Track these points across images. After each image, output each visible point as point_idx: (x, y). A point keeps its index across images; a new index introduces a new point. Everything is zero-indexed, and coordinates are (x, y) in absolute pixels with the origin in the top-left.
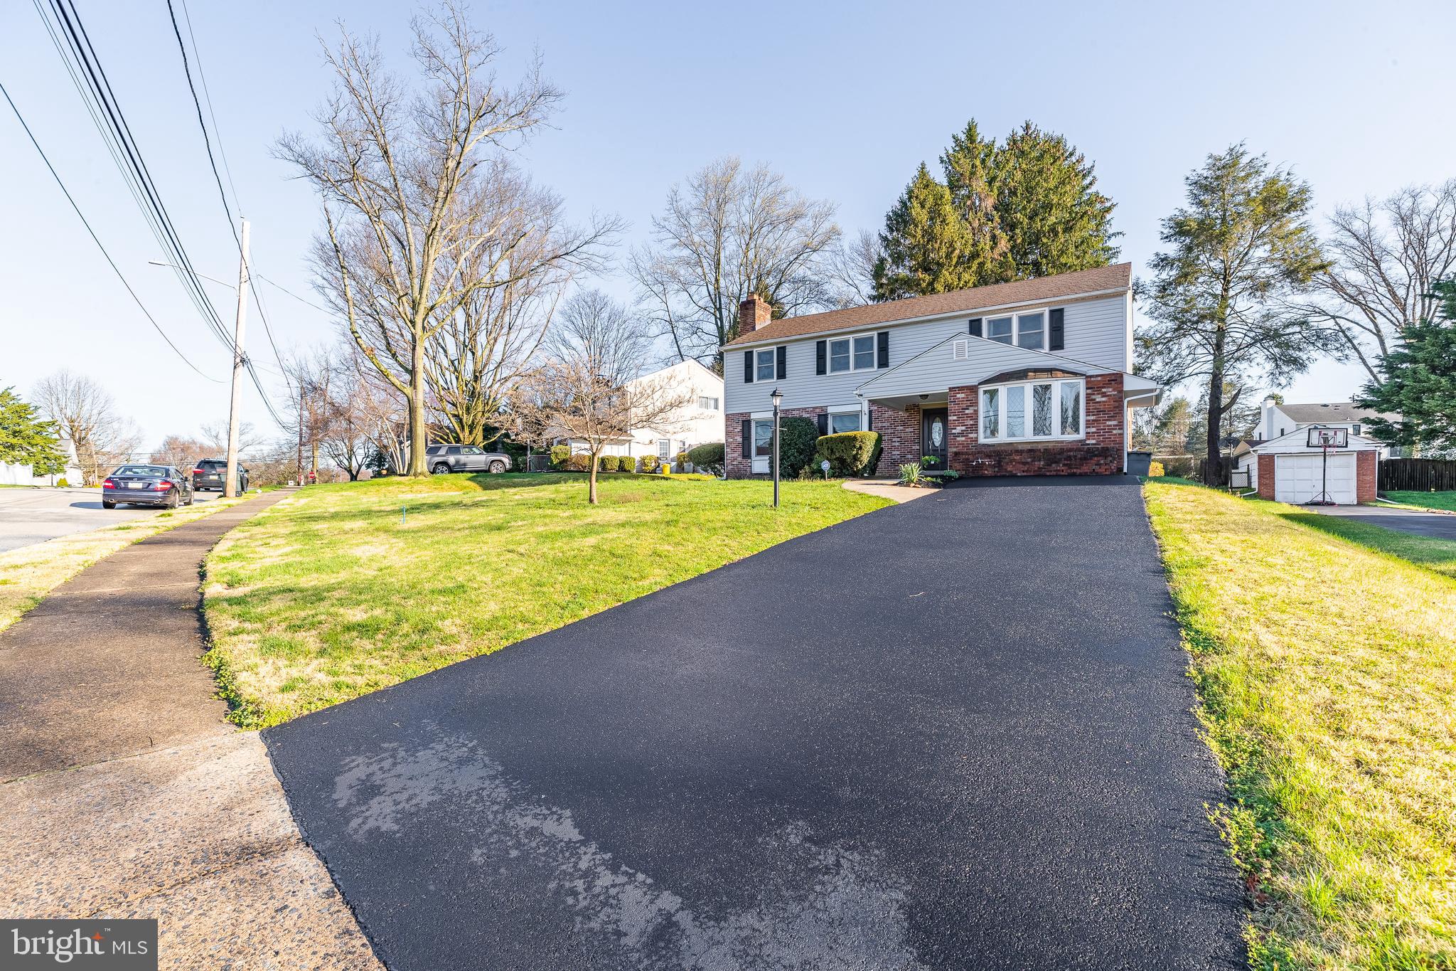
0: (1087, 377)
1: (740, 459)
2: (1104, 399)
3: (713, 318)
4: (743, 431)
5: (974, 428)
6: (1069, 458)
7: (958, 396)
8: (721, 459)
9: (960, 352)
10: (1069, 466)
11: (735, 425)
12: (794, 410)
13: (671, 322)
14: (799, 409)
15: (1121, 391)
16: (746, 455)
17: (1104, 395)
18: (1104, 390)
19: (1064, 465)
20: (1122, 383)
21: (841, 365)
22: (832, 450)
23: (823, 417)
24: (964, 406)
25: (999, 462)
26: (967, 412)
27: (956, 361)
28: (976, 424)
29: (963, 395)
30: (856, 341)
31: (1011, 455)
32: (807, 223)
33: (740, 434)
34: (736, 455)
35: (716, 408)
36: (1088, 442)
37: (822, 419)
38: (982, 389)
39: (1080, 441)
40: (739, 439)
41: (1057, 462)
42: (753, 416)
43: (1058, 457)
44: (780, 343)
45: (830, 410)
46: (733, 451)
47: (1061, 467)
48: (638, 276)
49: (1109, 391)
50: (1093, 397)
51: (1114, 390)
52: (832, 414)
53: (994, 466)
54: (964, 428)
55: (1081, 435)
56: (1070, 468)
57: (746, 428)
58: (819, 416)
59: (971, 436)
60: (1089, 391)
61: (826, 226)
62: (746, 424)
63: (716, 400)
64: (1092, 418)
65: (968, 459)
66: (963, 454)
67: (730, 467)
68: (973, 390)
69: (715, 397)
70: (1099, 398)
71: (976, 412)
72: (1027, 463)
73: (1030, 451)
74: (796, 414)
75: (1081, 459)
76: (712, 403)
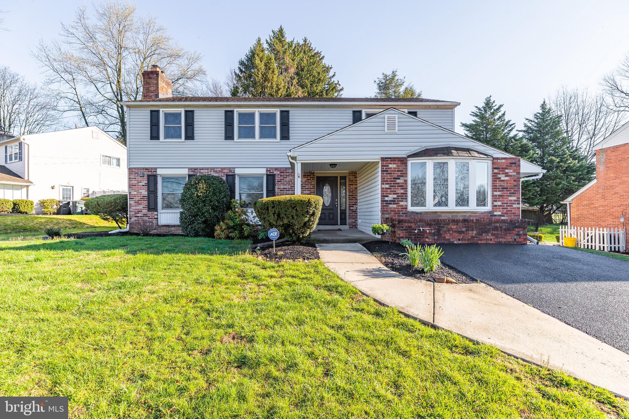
0: (494, 159)
1: (145, 211)
2: (507, 178)
3: (115, 105)
4: (148, 185)
5: (404, 196)
6: (496, 228)
7: (390, 166)
8: (124, 209)
9: (392, 125)
10: (497, 236)
11: (140, 179)
12: (203, 169)
13: (79, 103)
14: (207, 169)
15: (519, 173)
16: (152, 207)
17: (507, 175)
18: (507, 171)
19: (493, 235)
20: (519, 166)
21: (248, 133)
22: (279, 216)
23: (231, 177)
24: (396, 176)
25: (439, 231)
26: (398, 181)
27: (386, 134)
28: (406, 194)
29: (394, 166)
30: (262, 115)
31: (448, 224)
32: (183, 62)
33: (146, 188)
34: (140, 207)
35: (118, 165)
36: (495, 213)
37: (230, 179)
38: (410, 162)
39: (490, 212)
40: (144, 192)
41: (487, 232)
42: (159, 172)
43: (488, 227)
44: (189, 106)
45: (237, 171)
46: (138, 203)
47: (489, 236)
48: (47, 63)
49: (510, 171)
50: (499, 176)
51: (514, 171)
52: (239, 175)
53: (434, 234)
54: (395, 196)
55: (488, 208)
56: (497, 238)
57: (152, 183)
58: (227, 175)
59: (401, 203)
60: (496, 171)
61: (196, 66)
62: (152, 179)
63: (118, 160)
64: (498, 193)
65: (410, 227)
66: (405, 221)
67: (133, 219)
68: (403, 161)
69: (118, 157)
70: (503, 177)
71: (406, 181)
72: (463, 232)
73: (465, 221)
74: (205, 172)
75: (505, 230)
76: (115, 162)
